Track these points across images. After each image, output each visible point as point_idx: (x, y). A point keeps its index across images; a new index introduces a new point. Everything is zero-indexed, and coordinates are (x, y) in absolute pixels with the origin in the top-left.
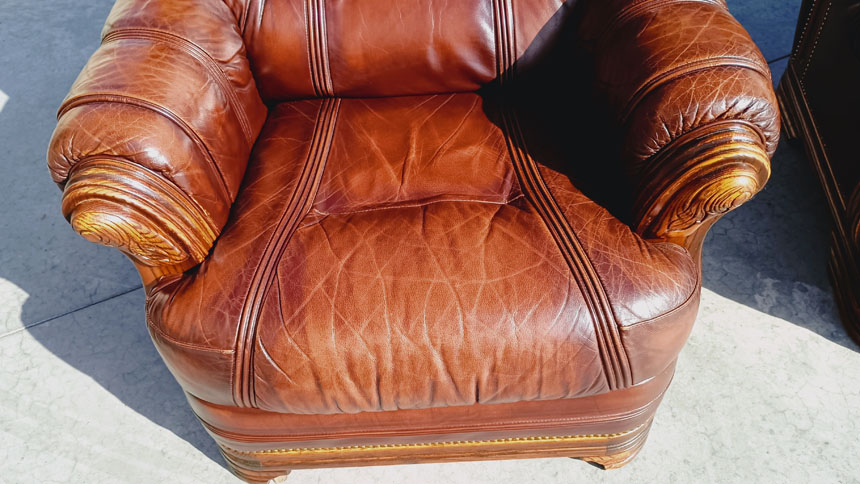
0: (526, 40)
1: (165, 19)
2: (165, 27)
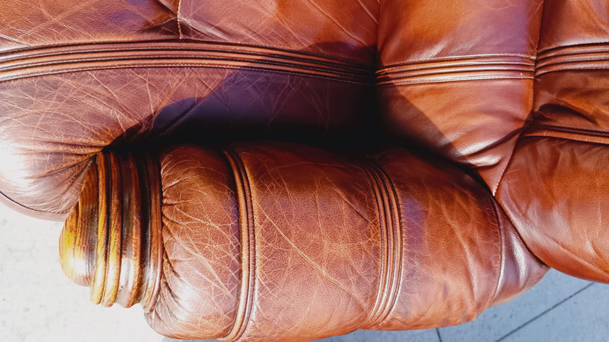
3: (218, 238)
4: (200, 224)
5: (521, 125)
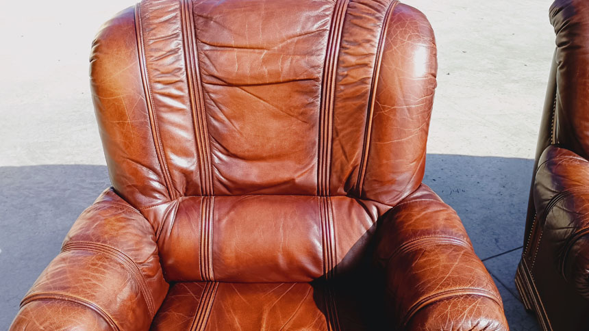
0: (343, 252)
1: (106, 236)
2: (105, 242)
3: (455, 305)
4: (451, 314)
5: (354, 200)
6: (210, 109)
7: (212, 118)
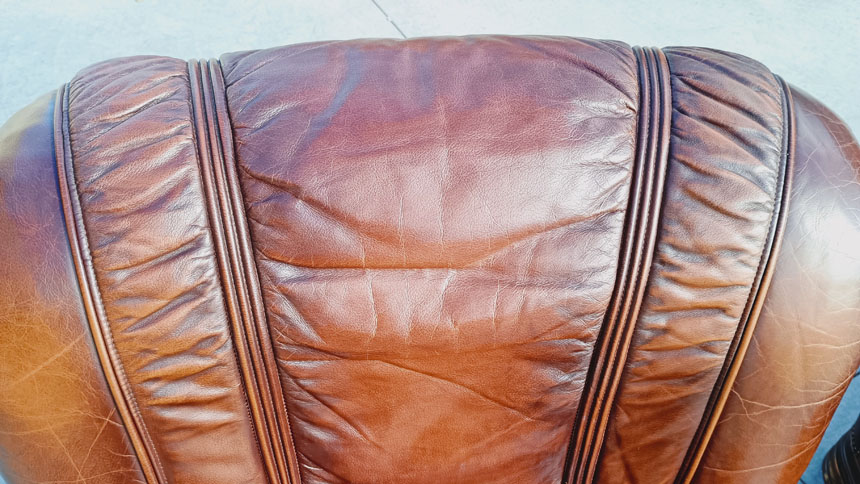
6: (298, 408)
7: (304, 423)
